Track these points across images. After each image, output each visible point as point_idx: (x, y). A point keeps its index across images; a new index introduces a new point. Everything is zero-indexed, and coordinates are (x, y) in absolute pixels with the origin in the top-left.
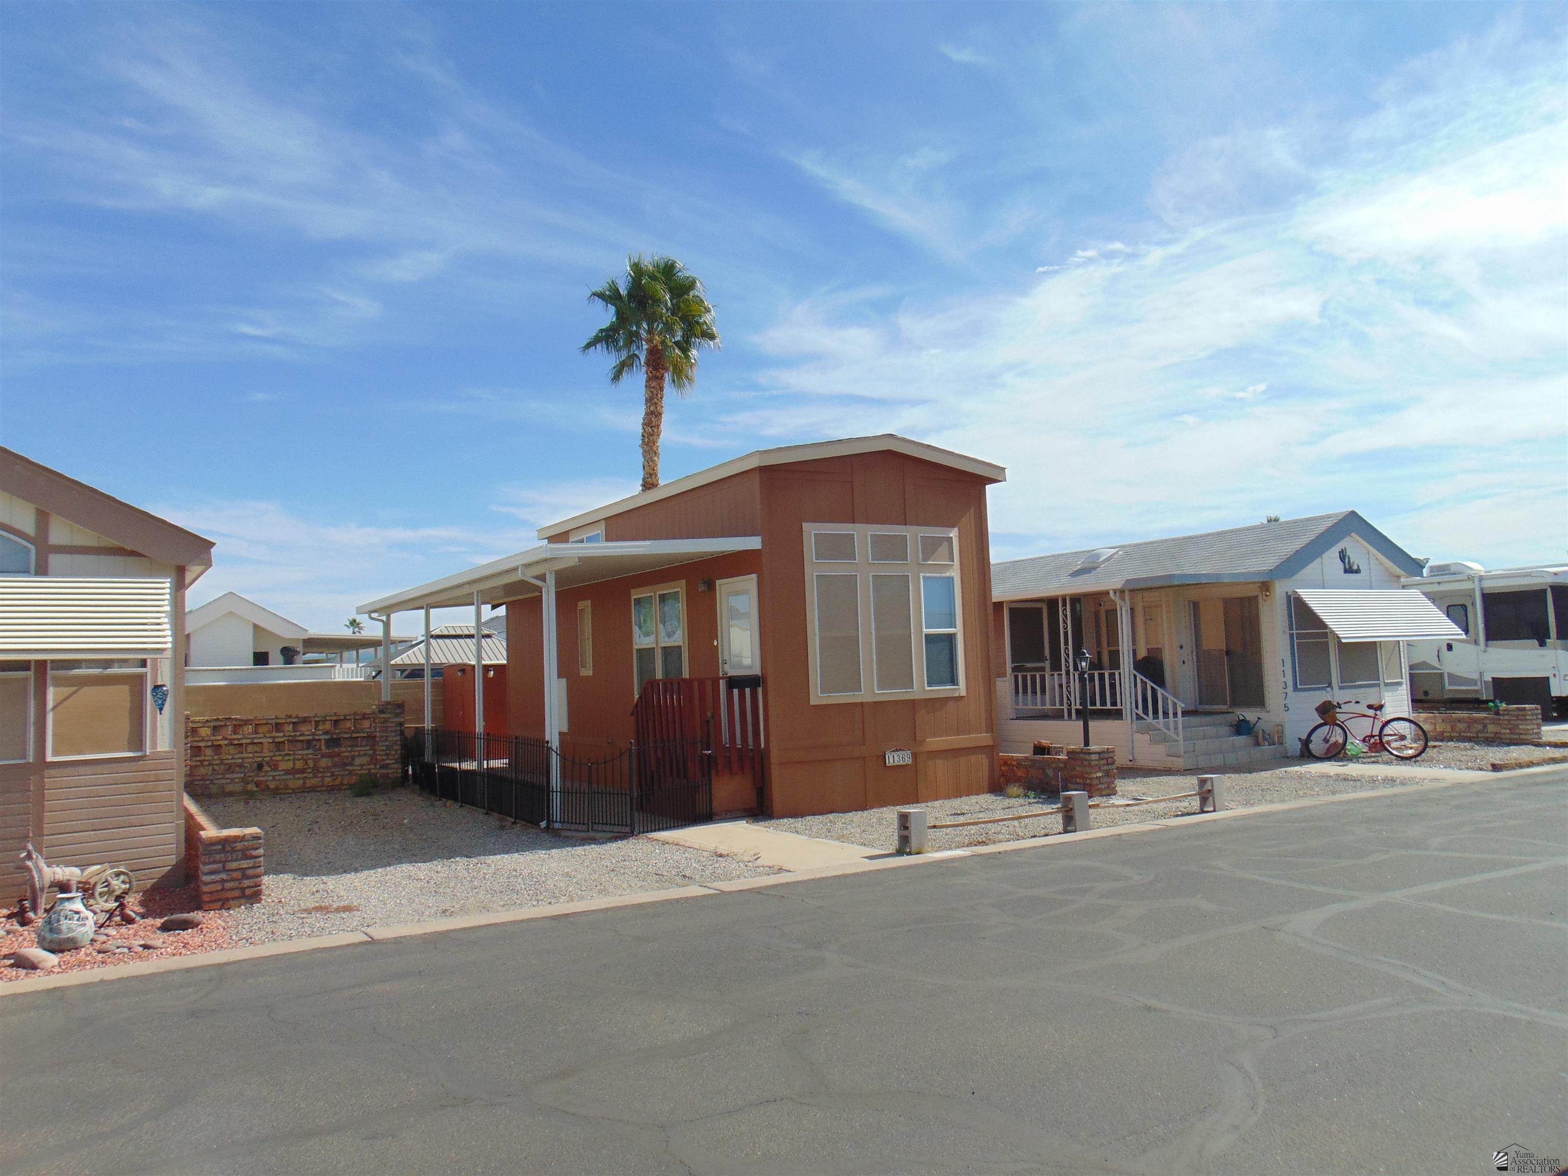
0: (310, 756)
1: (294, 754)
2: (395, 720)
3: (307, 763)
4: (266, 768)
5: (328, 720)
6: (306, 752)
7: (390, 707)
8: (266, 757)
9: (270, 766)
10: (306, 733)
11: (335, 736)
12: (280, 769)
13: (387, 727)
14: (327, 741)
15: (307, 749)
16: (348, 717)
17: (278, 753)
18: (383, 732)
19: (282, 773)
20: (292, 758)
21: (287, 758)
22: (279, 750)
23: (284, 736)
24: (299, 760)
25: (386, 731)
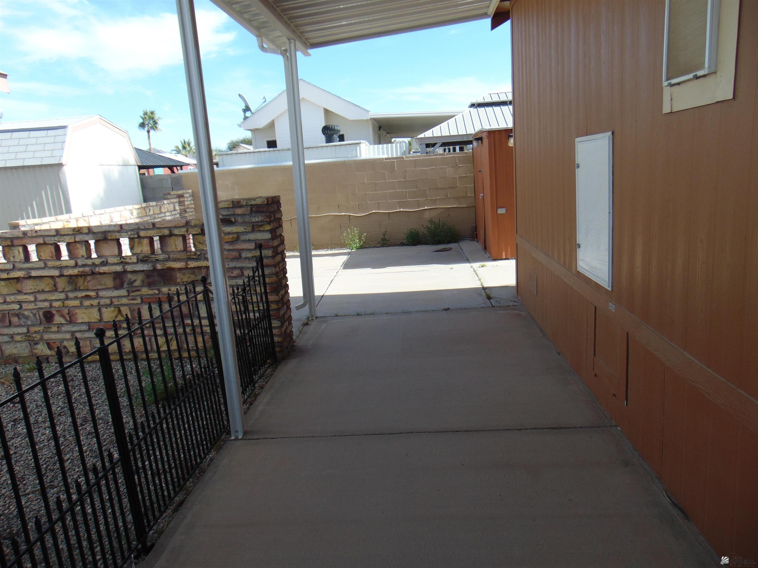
0: (125, 301)
1: (97, 297)
2: (252, 236)
3: (120, 311)
4: (58, 319)
5: (144, 238)
6: (116, 293)
7: (239, 211)
8: (56, 300)
9: (63, 316)
10: (111, 260)
11: (159, 267)
12: (80, 321)
13: (240, 251)
14: (148, 274)
15: (116, 288)
16: (176, 232)
17: (71, 295)
18: (234, 259)
19: (85, 327)
20: (95, 302)
21: (87, 303)
22: (76, 289)
23: (76, 265)
24: (107, 306)
25: (239, 258)
